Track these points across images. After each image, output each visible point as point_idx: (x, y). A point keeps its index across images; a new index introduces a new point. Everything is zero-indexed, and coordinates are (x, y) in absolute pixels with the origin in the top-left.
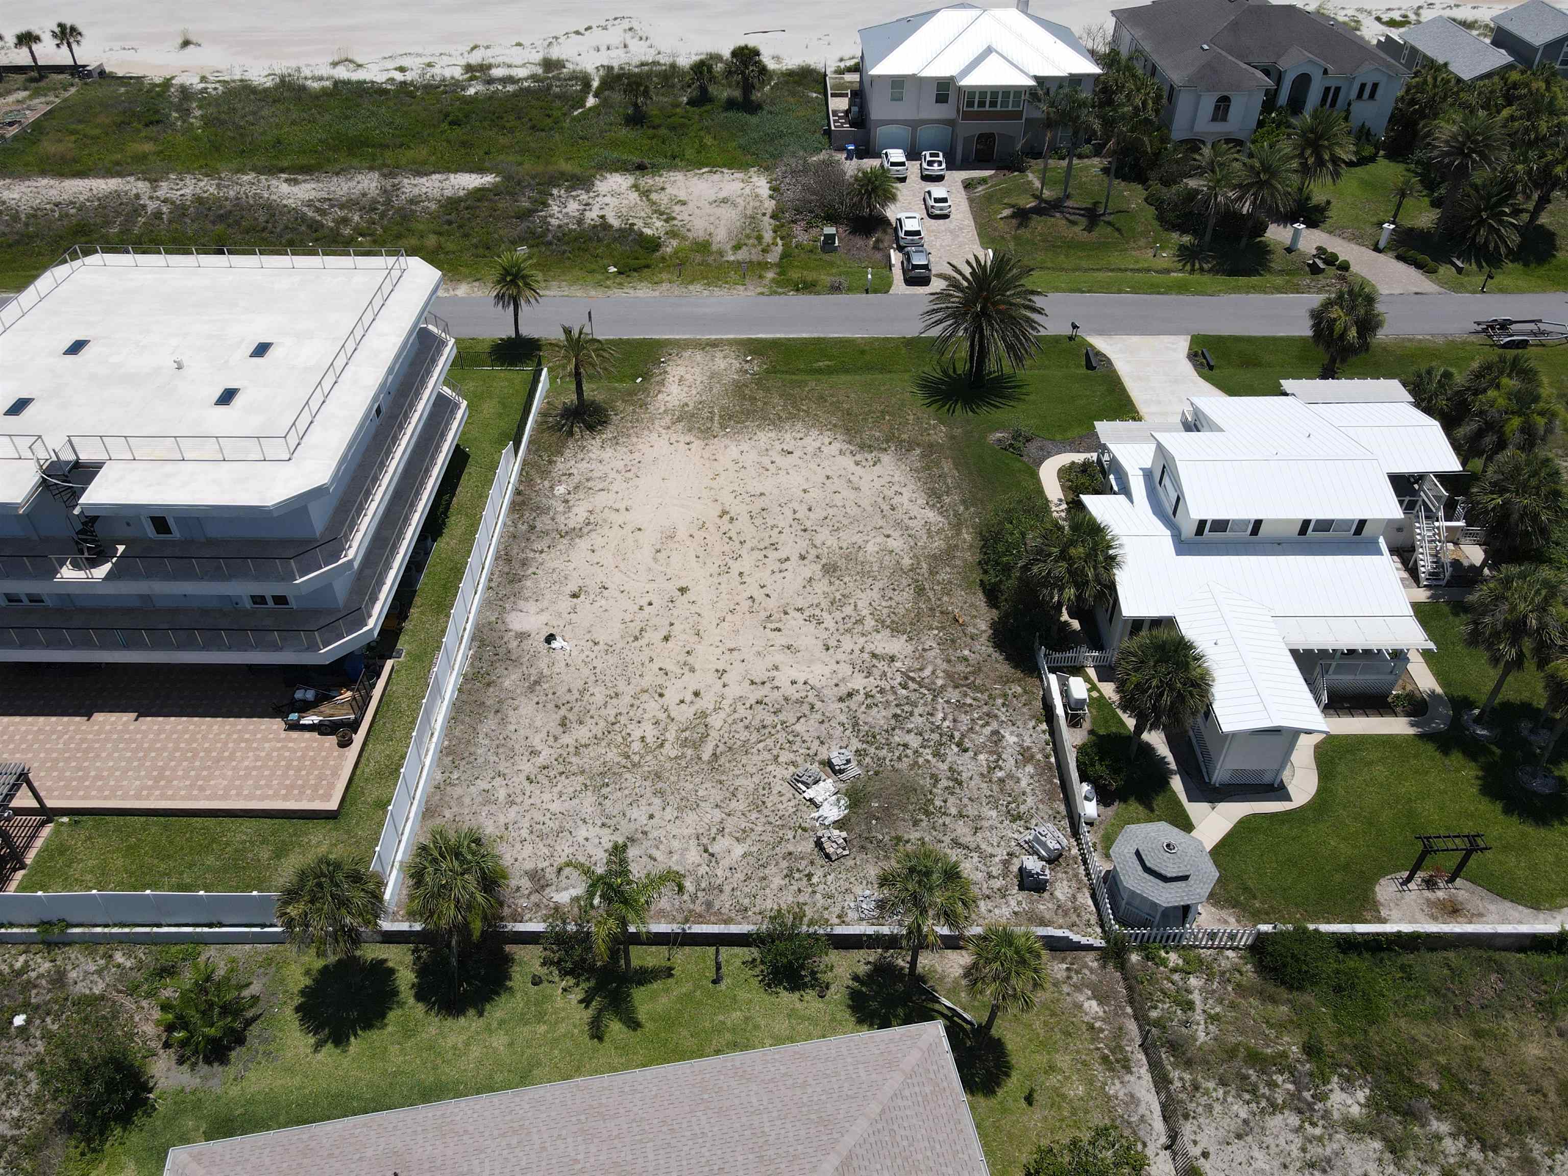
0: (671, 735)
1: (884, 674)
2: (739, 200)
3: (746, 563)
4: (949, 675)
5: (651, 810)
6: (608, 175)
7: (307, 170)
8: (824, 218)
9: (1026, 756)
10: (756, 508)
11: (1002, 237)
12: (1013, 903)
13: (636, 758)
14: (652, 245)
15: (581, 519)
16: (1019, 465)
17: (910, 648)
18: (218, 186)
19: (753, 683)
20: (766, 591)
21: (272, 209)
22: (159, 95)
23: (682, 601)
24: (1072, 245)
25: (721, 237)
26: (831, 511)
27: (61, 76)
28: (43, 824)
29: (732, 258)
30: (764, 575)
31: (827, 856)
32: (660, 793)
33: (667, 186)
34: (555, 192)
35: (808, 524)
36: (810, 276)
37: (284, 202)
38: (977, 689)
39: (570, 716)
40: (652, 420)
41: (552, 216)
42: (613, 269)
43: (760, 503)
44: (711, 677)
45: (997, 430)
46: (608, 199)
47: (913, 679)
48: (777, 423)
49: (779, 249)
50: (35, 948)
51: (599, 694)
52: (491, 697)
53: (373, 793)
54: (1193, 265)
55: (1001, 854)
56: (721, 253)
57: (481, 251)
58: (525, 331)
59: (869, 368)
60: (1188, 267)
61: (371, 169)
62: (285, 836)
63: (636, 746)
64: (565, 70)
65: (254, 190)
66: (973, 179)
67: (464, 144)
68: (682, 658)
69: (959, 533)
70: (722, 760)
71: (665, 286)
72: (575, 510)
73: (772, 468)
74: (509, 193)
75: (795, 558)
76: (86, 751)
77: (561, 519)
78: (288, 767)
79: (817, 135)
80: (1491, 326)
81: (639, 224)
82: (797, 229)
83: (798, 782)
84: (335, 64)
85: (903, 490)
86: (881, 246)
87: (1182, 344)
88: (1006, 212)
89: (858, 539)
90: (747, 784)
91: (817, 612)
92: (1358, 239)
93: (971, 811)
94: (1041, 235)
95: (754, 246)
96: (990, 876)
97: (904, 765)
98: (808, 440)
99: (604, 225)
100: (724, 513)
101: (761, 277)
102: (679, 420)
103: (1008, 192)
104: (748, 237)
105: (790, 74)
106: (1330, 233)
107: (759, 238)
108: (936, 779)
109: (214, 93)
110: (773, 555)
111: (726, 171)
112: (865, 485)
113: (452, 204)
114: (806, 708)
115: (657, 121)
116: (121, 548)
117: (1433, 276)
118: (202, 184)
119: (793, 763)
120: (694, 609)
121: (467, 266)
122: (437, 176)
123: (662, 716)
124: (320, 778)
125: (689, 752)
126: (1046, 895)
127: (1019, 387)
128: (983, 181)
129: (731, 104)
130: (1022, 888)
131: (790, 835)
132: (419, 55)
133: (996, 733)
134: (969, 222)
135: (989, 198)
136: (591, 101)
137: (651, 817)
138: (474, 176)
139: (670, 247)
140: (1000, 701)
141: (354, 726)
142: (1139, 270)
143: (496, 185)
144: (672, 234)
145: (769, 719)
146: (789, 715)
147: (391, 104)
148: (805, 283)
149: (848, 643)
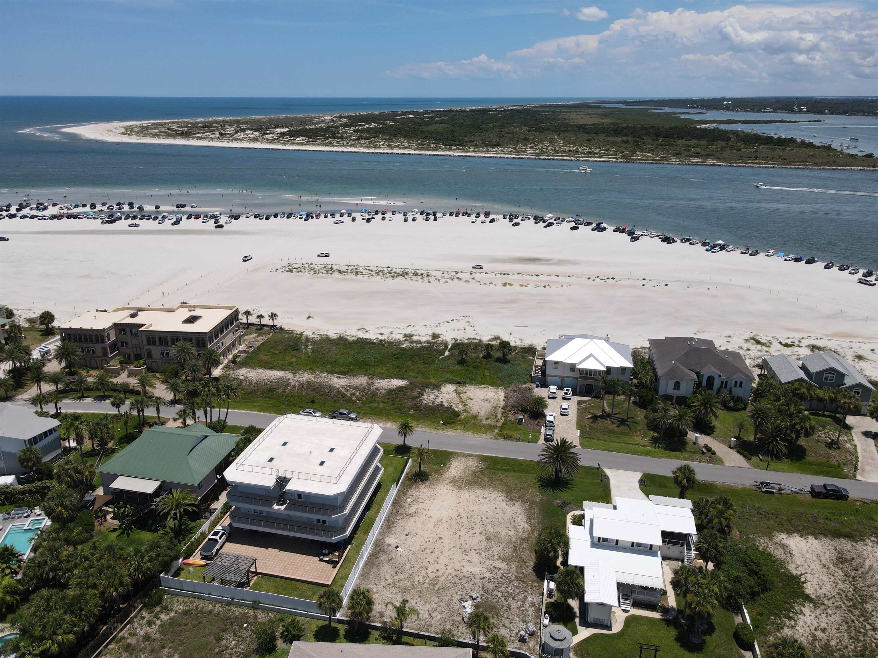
0: (427, 581)
1: (496, 573)
2: (492, 400)
3: (462, 533)
4: (516, 577)
5: (417, 601)
6: (447, 385)
7: (344, 373)
8: (521, 411)
9: (533, 604)
10: (469, 515)
11: (585, 426)
12: (515, 644)
13: (415, 586)
14: (457, 414)
15: (413, 511)
16: (561, 512)
17: (506, 567)
18: (315, 377)
19: (455, 570)
20: (466, 542)
21: (331, 388)
22: (299, 338)
23: (439, 542)
24: (611, 432)
25: (482, 414)
26: (494, 520)
27: (267, 329)
28: (254, 576)
29: (485, 423)
30: (467, 538)
31: (464, 622)
32: (421, 597)
33: (467, 391)
34: (427, 390)
35: (485, 523)
36: (510, 433)
37: (335, 385)
38: (523, 582)
39: (399, 571)
40: (443, 481)
41: (424, 400)
42: (441, 422)
43: (471, 514)
44: (443, 566)
45: (558, 499)
46: (445, 395)
47: (505, 576)
48: (484, 487)
49: (503, 421)
50: (250, 608)
51: (408, 566)
52: (376, 562)
53: (340, 582)
54: (656, 445)
55: (516, 631)
56: (481, 420)
57: (397, 411)
58: (407, 443)
59: (522, 471)
60: (654, 445)
61: (365, 375)
62: (315, 590)
63: (416, 583)
64: (439, 339)
65: (326, 380)
66: (581, 401)
67: (398, 367)
68: (435, 559)
69: (533, 533)
70: (441, 591)
71: (458, 431)
72: (412, 508)
73: (478, 503)
74: (410, 389)
75: (478, 533)
76: (267, 558)
77: (407, 510)
78: (318, 571)
79: (527, 376)
80: (762, 484)
81: (454, 407)
82: (511, 414)
83: (461, 600)
84: (359, 330)
85: (519, 516)
86: (539, 424)
87: (638, 476)
88: (590, 416)
89: (500, 530)
90: (447, 598)
91: (481, 551)
92: (723, 442)
93: (511, 617)
94: (600, 426)
95: (494, 419)
96: (511, 636)
97: (494, 601)
98: (493, 494)
99: (442, 405)
100: (459, 515)
101: (493, 432)
102: (452, 482)
103: (593, 407)
104: (492, 415)
105: (524, 348)
106: (714, 438)
107: (496, 416)
108: (503, 606)
109: (316, 339)
110: (471, 531)
111: (490, 387)
112: (507, 513)
113: (391, 393)
114: (469, 580)
115: (469, 364)
116: (288, 501)
117: (749, 461)
118: (309, 376)
119: (462, 595)
120: (442, 544)
121: (392, 415)
122: (387, 380)
123: (426, 575)
124: (327, 576)
125: (431, 587)
126: (526, 644)
127: (572, 484)
128: (585, 402)
129: (498, 360)
130: (519, 641)
131: (455, 615)
132: (388, 328)
133: (526, 596)
134: (575, 418)
135: (585, 409)
136: (447, 353)
137: (416, 603)
138: (400, 381)
139: (464, 415)
140: (530, 587)
141: (338, 562)
142: (634, 444)
143: (406, 385)
144: (465, 411)
145: (457, 581)
146: (463, 581)
147: (375, 348)
148: (507, 436)
149: (487, 562)
